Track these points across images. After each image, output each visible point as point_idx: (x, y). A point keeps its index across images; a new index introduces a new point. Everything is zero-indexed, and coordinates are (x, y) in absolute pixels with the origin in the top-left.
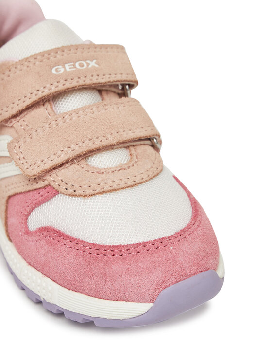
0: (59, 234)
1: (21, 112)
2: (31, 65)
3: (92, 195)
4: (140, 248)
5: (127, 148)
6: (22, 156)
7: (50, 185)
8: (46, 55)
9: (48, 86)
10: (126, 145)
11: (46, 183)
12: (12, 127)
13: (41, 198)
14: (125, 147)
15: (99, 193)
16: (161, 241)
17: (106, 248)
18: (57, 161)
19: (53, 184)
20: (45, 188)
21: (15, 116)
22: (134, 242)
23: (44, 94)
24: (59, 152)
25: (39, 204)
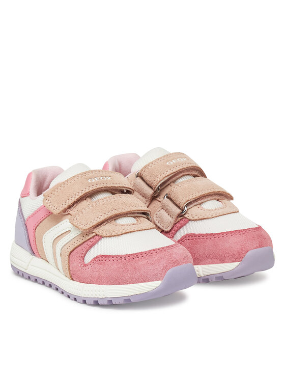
0: (105, 256)
1: (73, 204)
2: (76, 179)
3: (121, 234)
4: (152, 252)
5: (134, 217)
6: (79, 222)
7: (97, 235)
8: (84, 174)
9: (88, 188)
10: (134, 215)
11: (94, 234)
12: (69, 214)
13: (92, 243)
14: (133, 217)
15: (125, 233)
16: (163, 248)
17: (133, 255)
18: (99, 220)
19: (98, 233)
20: (93, 237)
21: (70, 207)
22: (149, 250)
23: (86, 192)
24: (100, 217)
25: (91, 247)
